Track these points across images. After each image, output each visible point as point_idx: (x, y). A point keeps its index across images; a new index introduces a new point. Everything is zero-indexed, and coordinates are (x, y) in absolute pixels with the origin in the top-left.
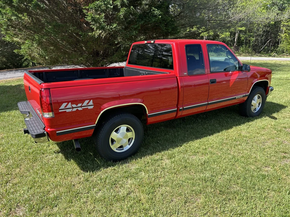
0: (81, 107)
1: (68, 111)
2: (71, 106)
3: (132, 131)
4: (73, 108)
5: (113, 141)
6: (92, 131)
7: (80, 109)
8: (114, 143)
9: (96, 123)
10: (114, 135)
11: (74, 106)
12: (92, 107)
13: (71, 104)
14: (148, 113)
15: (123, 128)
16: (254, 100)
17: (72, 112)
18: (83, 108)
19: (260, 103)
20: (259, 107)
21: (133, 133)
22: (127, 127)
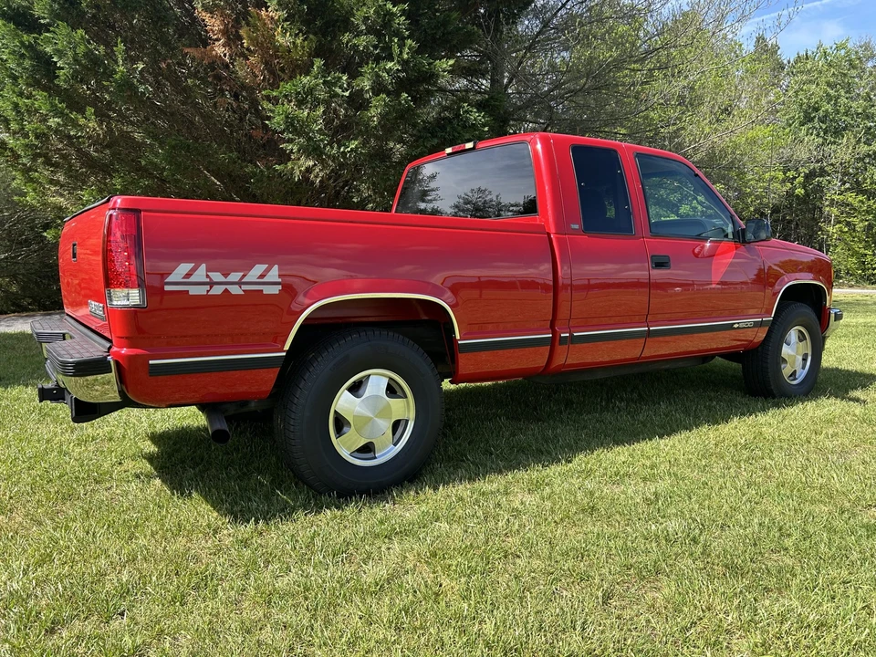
0: (240, 283)
1: (194, 291)
2: (208, 276)
3: (406, 397)
4: (212, 284)
5: (341, 423)
6: (271, 376)
7: (235, 290)
8: (345, 429)
9: (287, 347)
10: (344, 402)
11: (217, 277)
12: (275, 290)
13: (207, 271)
14: (458, 337)
15: (377, 381)
16: (788, 344)
17: (207, 297)
18: (245, 287)
19: (806, 355)
20: (803, 368)
21: (408, 403)
22: (391, 379)
